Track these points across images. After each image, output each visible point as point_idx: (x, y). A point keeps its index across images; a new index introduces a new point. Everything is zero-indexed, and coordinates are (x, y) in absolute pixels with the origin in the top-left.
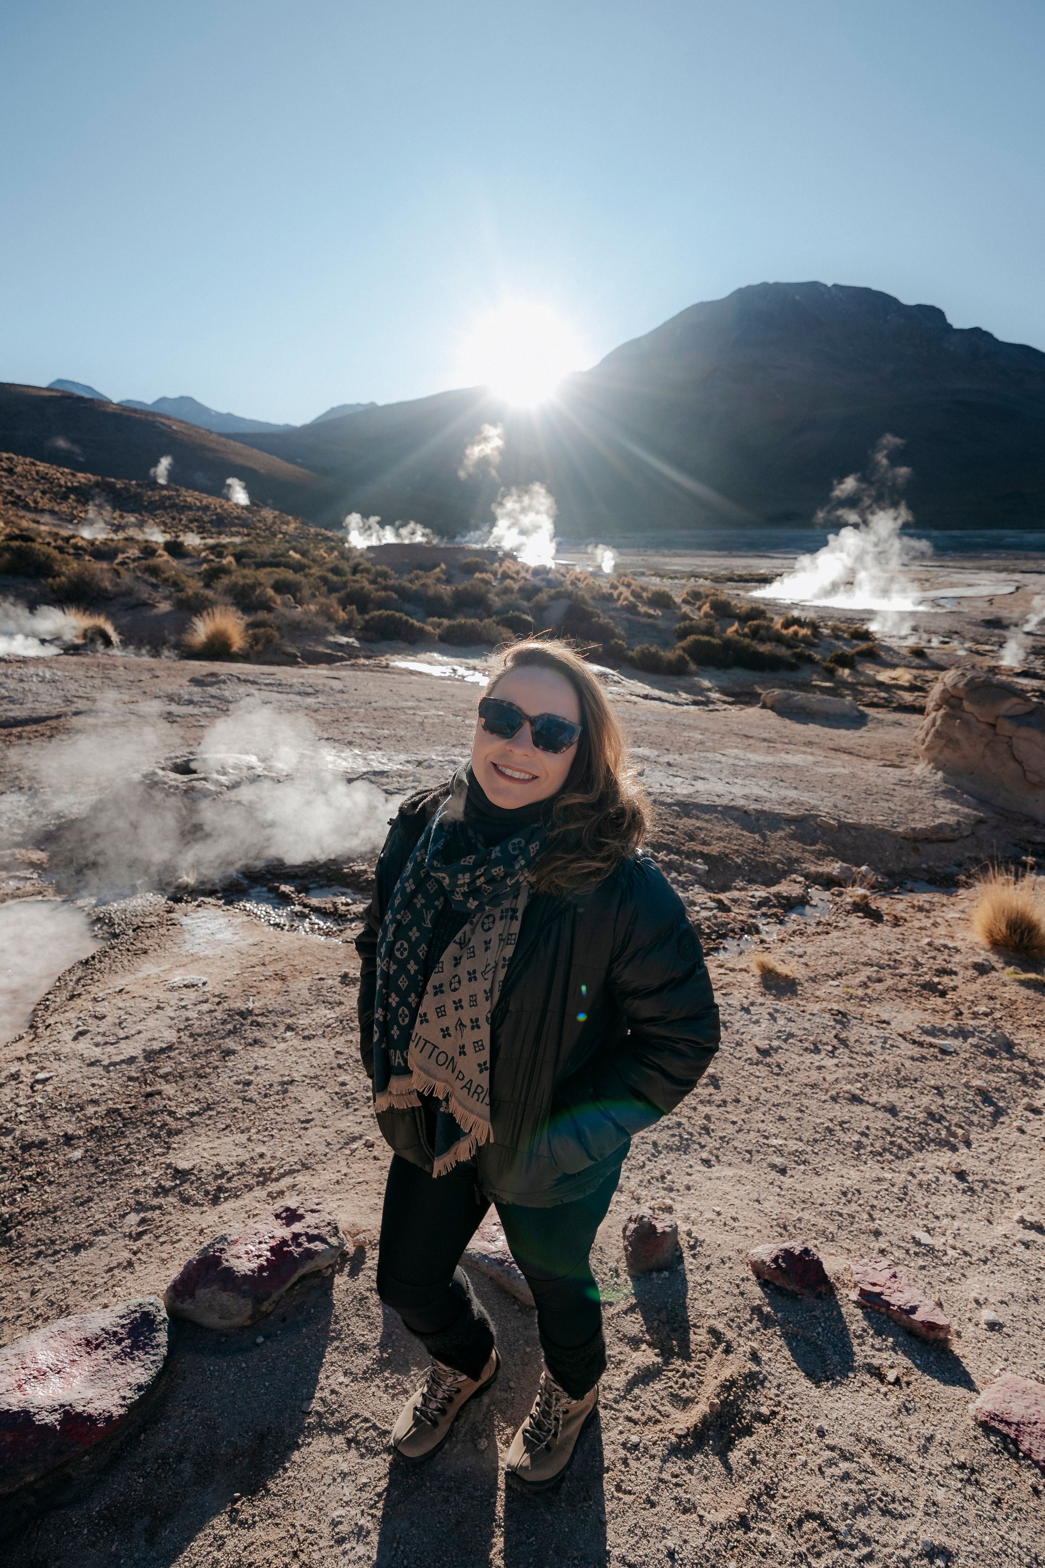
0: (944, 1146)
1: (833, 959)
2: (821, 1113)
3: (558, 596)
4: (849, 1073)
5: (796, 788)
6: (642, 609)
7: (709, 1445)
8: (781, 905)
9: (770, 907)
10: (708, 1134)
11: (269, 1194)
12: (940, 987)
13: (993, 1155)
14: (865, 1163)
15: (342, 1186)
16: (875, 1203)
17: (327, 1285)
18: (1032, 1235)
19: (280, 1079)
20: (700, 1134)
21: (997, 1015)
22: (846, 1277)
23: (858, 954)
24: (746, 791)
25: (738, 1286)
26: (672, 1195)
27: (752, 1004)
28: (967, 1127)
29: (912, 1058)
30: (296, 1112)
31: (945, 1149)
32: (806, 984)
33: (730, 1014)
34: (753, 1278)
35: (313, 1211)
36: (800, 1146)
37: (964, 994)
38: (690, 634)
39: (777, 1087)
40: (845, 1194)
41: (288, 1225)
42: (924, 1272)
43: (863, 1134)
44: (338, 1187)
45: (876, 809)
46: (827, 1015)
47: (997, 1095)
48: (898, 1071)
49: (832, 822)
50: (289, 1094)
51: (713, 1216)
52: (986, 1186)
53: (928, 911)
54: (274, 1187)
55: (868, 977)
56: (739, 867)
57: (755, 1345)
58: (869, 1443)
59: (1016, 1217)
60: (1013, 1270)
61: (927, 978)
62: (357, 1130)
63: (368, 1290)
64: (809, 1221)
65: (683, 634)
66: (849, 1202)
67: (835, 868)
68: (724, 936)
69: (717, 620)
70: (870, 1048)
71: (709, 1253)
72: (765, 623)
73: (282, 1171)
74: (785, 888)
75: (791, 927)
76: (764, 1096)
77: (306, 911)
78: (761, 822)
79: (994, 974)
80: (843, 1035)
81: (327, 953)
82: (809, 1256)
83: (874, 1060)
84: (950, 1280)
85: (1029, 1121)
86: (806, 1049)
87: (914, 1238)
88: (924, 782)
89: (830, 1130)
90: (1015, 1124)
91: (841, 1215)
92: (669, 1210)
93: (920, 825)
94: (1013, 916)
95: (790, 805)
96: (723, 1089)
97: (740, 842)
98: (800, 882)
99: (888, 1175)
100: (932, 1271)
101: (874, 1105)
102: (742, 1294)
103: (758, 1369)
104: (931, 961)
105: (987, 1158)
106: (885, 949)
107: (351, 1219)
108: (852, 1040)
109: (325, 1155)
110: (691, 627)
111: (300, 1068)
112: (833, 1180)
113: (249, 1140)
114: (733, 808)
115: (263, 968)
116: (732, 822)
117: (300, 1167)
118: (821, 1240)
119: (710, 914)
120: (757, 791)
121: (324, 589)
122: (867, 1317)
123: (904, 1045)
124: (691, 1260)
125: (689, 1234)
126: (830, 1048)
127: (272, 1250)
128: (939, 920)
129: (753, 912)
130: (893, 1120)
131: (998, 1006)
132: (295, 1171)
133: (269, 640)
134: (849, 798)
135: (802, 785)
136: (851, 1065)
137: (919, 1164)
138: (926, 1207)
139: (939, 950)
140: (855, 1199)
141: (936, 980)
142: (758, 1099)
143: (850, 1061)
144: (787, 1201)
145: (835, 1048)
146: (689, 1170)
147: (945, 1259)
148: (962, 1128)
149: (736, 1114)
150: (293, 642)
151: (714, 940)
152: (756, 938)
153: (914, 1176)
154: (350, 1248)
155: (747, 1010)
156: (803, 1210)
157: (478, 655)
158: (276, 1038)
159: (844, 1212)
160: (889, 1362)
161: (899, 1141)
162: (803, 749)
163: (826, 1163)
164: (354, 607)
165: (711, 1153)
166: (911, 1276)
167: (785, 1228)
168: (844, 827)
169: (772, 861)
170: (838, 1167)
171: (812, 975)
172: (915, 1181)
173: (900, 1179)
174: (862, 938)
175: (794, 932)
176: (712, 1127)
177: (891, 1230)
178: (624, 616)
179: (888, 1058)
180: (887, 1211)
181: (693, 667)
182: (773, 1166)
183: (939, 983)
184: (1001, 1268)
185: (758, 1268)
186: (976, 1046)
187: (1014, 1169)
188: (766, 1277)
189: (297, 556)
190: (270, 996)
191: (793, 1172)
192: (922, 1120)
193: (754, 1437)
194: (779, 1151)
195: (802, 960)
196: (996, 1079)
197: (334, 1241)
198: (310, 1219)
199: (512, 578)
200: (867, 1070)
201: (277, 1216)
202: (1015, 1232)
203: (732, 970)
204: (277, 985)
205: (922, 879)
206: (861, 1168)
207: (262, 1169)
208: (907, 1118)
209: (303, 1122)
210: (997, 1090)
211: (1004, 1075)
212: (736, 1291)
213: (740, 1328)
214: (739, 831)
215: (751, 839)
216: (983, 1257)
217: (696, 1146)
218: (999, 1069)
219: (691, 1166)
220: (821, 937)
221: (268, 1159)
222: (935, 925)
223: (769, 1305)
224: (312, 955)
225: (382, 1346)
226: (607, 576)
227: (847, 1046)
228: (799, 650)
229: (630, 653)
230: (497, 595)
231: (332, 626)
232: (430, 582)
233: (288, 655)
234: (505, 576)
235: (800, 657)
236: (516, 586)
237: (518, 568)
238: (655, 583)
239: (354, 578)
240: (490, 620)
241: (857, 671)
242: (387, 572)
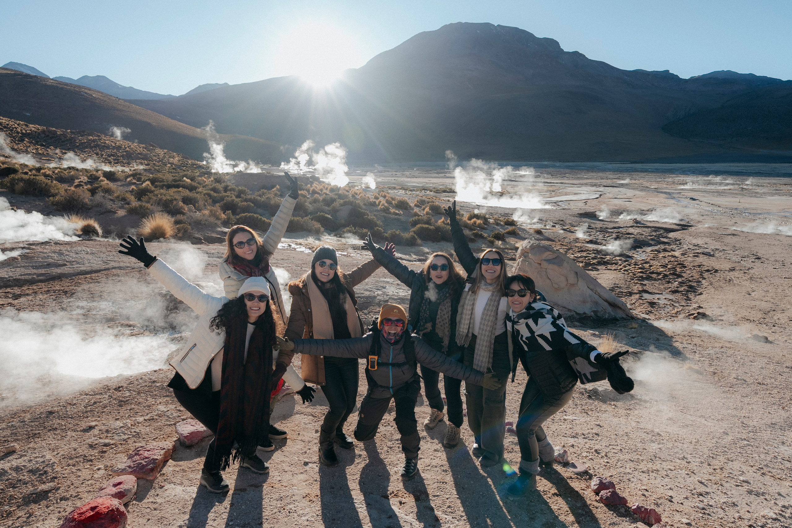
3: (345, 204)
6: (392, 210)
38: (418, 224)
65: (414, 224)
69: (433, 216)
110: (419, 220)
121: (210, 201)
133: (186, 231)
150: (199, 232)
157: (302, 237)
164: (230, 211)
178: (383, 214)
181: (419, 241)
189: (188, 181)
199: (318, 193)
226: (372, 191)
228: (475, 231)
229: (386, 234)
230: (310, 204)
231: (219, 222)
232: (272, 196)
233: (197, 238)
234: (314, 192)
235: (476, 235)
236: (321, 198)
237: (321, 187)
238: (400, 195)
239: (226, 194)
240: (307, 218)
241: (506, 242)
242: (245, 191)
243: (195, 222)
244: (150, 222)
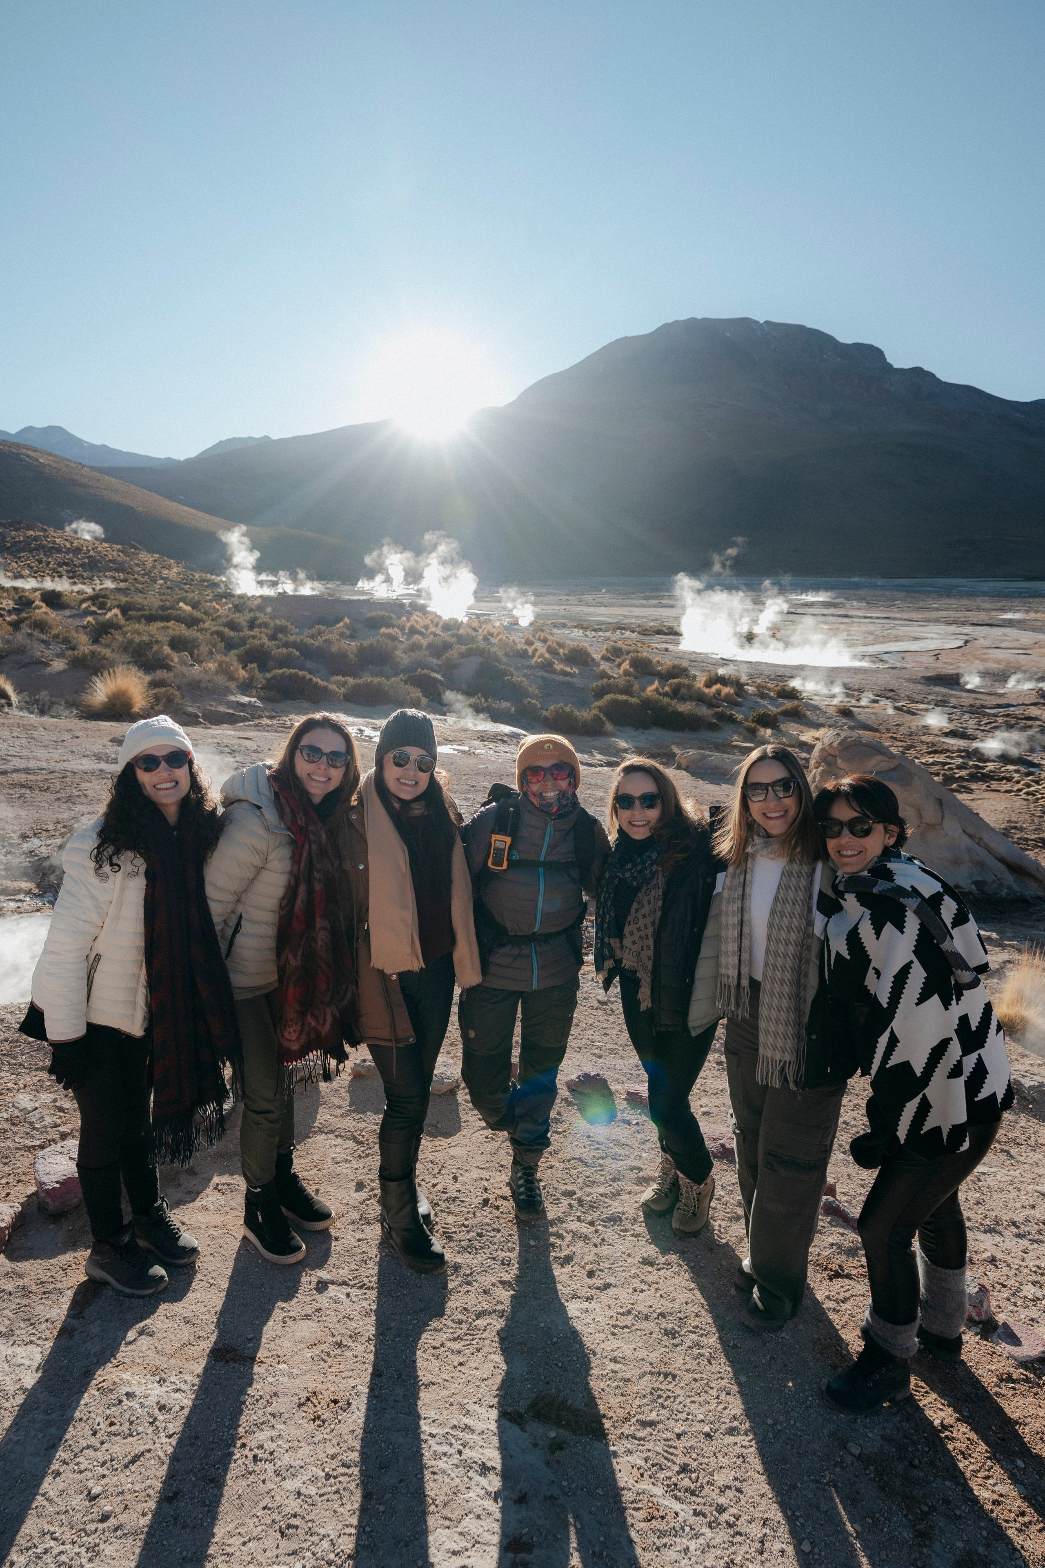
3: (470, 653)
6: (559, 666)
38: (610, 693)
65: (600, 693)
69: (636, 678)
72: (686, 681)
110: (609, 685)
121: (221, 645)
133: (170, 700)
150: (194, 701)
164: (257, 665)
178: (539, 674)
181: (609, 727)
189: (187, 608)
199: (420, 633)
226: (522, 630)
228: (720, 710)
229: (545, 713)
230: (405, 652)
232: (333, 637)
234: (413, 631)
235: (721, 717)
236: (425, 642)
237: (427, 622)
238: (575, 637)
239: (252, 633)
240: (397, 679)
241: (781, 731)
242: (286, 627)
243: (189, 684)
244: (104, 682)
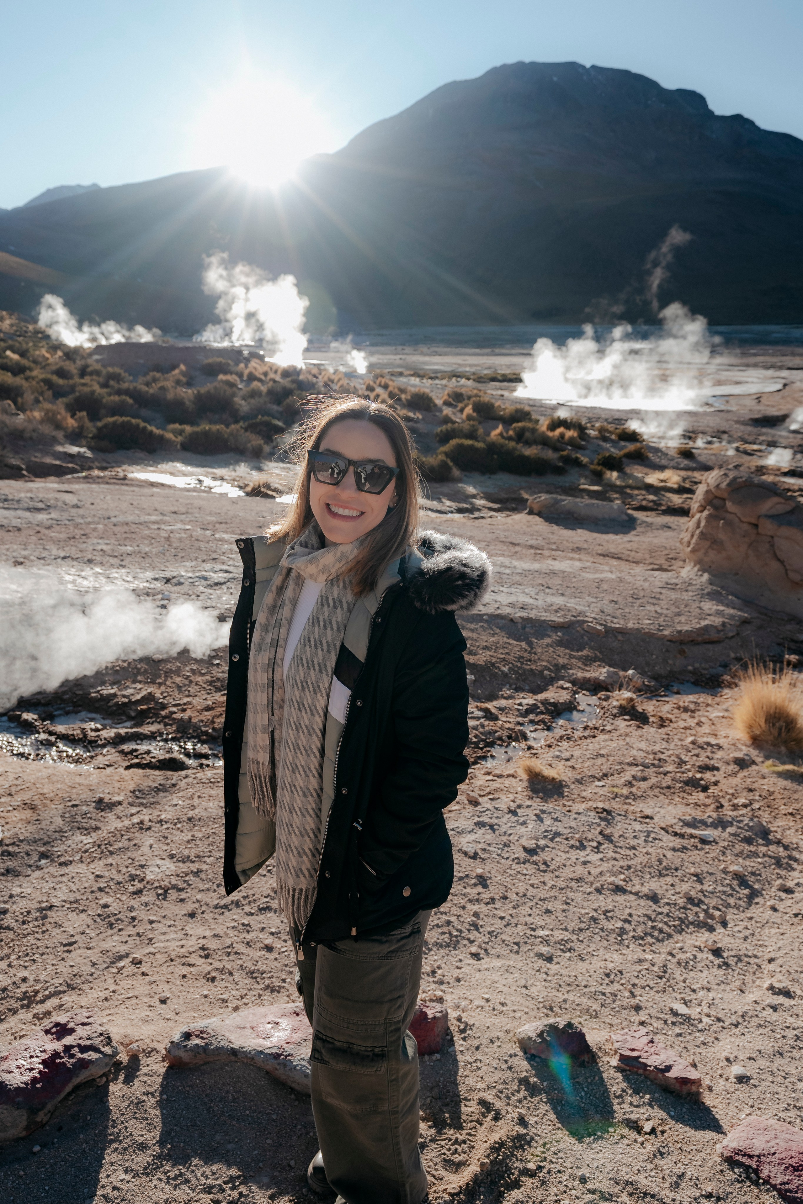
0: (702, 928)
1: (599, 761)
2: (585, 904)
4: (613, 866)
5: (562, 595)
7: (480, 1200)
8: (548, 712)
9: (537, 714)
10: (477, 929)
11: (35, 1016)
12: (702, 782)
13: (747, 933)
14: (628, 947)
15: (111, 1002)
16: (636, 981)
17: (104, 1092)
18: (781, 999)
19: (38, 905)
20: (469, 930)
21: (756, 806)
22: (608, 1047)
23: (623, 755)
24: (513, 599)
25: (506, 1062)
26: (443, 987)
27: (519, 807)
28: (724, 909)
29: (674, 849)
30: (57, 936)
31: (703, 930)
32: (573, 786)
33: (497, 818)
34: (521, 1054)
35: (83, 1024)
36: (566, 935)
37: (725, 788)
38: (452, 439)
39: (544, 883)
40: (608, 975)
41: (59, 1039)
42: (680, 1039)
43: (626, 921)
44: (106, 1004)
45: (643, 613)
46: (592, 814)
47: (752, 879)
48: (660, 861)
49: (598, 627)
50: (49, 920)
51: (483, 1003)
52: (740, 960)
53: (693, 711)
54: (40, 1009)
55: (633, 777)
56: (505, 675)
57: (523, 1111)
58: (627, 1185)
59: (766, 985)
60: (761, 1031)
61: (690, 774)
62: (123, 949)
63: (144, 1094)
64: (574, 1001)
65: (445, 438)
66: (612, 982)
67: (601, 673)
68: (492, 744)
69: (480, 423)
70: (633, 842)
71: (478, 1035)
72: (530, 425)
73: (47, 993)
74: (552, 695)
75: (559, 732)
76: (531, 892)
77: (53, 738)
78: (527, 630)
79: (754, 767)
80: (608, 831)
81: (78, 779)
82: (572, 1029)
83: (637, 853)
84: (704, 1044)
85: (782, 900)
86: (572, 847)
87: (671, 1010)
88: (690, 584)
89: (594, 919)
90: (768, 903)
91: (604, 994)
92: (440, 1000)
93: (686, 628)
94: (772, 711)
95: (557, 611)
96: (491, 888)
97: (506, 651)
98: (567, 689)
99: (649, 957)
100: (688, 1037)
101: (636, 894)
102: (510, 1068)
103: (525, 1131)
104: (695, 758)
105: (741, 935)
106: (649, 749)
107: (123, 1031)
108: (616, 835)
109: (91, 975)
110: (453, 430)
111: (59, 894)
112: (597, 964)
113: (10, 966)
114: (499, 616)
115: (9, 798)
116: (498, 631)
117: (65, 988)
118: (585, 1017)
119: (478, 723)
120: (523, 599)
121: (49, 394)
122: (626, 1079)
123: (666, 837)
124: (461, 1042)
125: (459, 1019)
126: (595, 844)
127: (44, 1062)
128: (703, 719)
129: (520, 719)
130: (654, 907)
131: (757, 798)
132: (60, 992)
134: (616, 603)
135: (569, 592)
136: (615, 859)
137: (678, 945)
138: (684, 982)
139: (702, 748)
140: (617, 979)
141: (698, 776)
142: (525, 895)
143: (614, 855)
144: (553, 986)
145: (600, 844)
146: (459, 964)
147: (700, 1026)
148: (719, 910)
149: (504, 910)
150: (16, 453)
151: (482, 749)
152: (523, 745)
153: (673, 956)
154: (123, 1058)
155: (514, 813)
156: (568, 992)
157: (225, 464)
158: (30, 866)
159: (608, 990)
160: (645, 1116)
161: (660, 925)
162: (571, 555)
163: (590, 950)
164: (84, 413)
165: (480, 947)
166: (669, 1043)
167: (551, 1009)
168: (610, 632)
169: (539, 668)
170: (601, 952)
171: (579, 777)
172: (674, 960)
173: (659, 959)
174: (628, 739)
175: (561, 737)
176: (481, 923)
177: (651, 1004)
179: (650, 850)
180: (647, 988)
181: (456, 472)
182: (540, 955)
183: (702, 779)
184: (751, 1030)
185: (525, 1045)
186: (734, 835)
187: (766, 943)
188: (533, 1052)
189: (15, 357)
190: (20, 825)
191: (559, 959)
192: (682, 905)
193: (522, 1189)
194: (545, 941)
195: (569, 763)
196: (752, 864)
197: (107, 1050)
198: (81, 1032)
199: (260, 380)
200: (630, 863)
201: (47, 1032)
202: (764, 998)
203: (500, 776)
204: (27, 814)
205: (688, 681)
206: (624, 952)
207: (25, 993)
208: (668, 904)
209: (65, 945)
210: (753, 874)
211: (759, 860)
212: (504, 1066)
213: (508, 1098)
214: (505, 640)
215: (517, 647)
216: (735, 1022)
217: (466, 942)
218: (756, 854)
219: (461, 961)
220: (588, 741)
221: (31, 982)
222: (699, 724)
223: (535, 1076)
224: (63, 782)
225: (162, 1143)
226: (361, 377)
227: (611, 841)
228: (565, 453)
230: (244, 398)
231: (60, 435)
232: (169, 385)
233: (11, 467)
234: (252, 378)
235: (568, 460)
236: (264, 389)
237: (265, 369)
238: (414, 384)
239: (83, 381)
240: (237, 426)
241: (625, 474)
242: (119, 375)
